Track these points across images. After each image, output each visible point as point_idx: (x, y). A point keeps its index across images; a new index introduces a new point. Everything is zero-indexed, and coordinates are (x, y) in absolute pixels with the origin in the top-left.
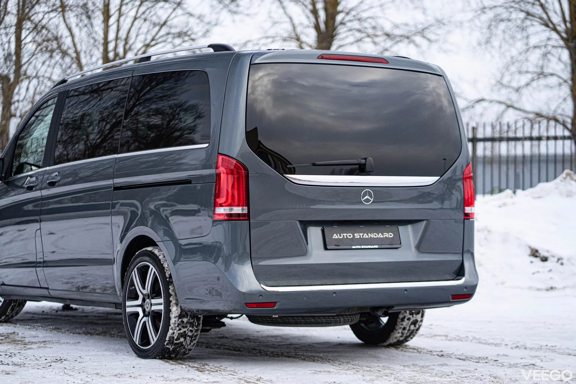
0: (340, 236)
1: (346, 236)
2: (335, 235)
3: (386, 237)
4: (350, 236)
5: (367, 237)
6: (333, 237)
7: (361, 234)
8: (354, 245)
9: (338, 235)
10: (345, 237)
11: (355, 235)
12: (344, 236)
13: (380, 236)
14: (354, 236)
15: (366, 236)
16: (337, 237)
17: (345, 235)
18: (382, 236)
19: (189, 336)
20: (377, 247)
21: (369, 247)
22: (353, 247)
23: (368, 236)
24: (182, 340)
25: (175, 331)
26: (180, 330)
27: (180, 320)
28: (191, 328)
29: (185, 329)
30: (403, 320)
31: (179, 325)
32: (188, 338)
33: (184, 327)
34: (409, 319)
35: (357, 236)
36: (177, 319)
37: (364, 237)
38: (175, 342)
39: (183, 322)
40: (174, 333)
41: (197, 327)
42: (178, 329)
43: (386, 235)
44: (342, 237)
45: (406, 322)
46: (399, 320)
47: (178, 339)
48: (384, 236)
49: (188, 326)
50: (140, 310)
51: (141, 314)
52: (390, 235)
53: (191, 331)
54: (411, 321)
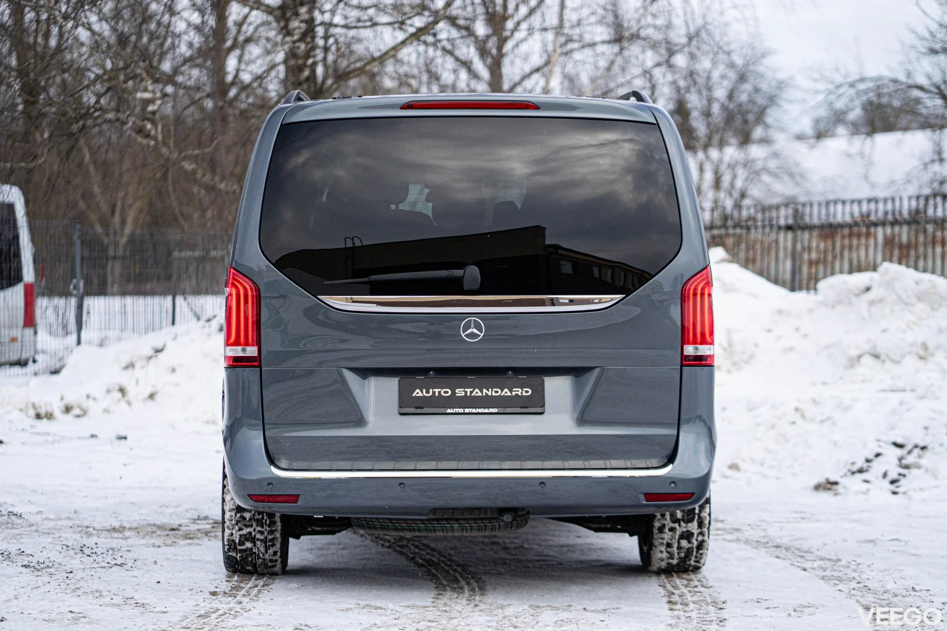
0: (428, 392)
1: (439, 392)
2: (418, 390)
3: (517, 395)
4: (447, 392)
5: (480, 394)
6: (414, 395)
7: (468, 390)
8: (450, 408)
9: (424, 390)
10: (437, 395)
11: (457, 391)
12: (434, 393)
13: (506, 392)
14: (454, 393)
15: (477, 393)
16: (421, 394)
17: (437, 390)
18: (509, 394)
19: (258, 539)
20: (495, 410)
21: (480, 410)
22: (449, 411)
23: (482, 393)
24: (249, 545)
25: (234, 532)
26: (240, 529)
27: (238, 515)
28: (259, 528)
29: (251, 530)
31: (237, 522)
32: (258, 543)
33: (247, 526)
35: (460, 392)
36: (233, 513)
37: (473, 394)
38: (239, 547)
39: (244, 518)
40: (232, 534)
41: (269, 526)
42: (237, 528)
43: (518, 391)
44: (431, 394)
47: (241, 543)
48: (514, 393)
49: (254, 524)
52: (527, 392)
53: (261, 533)
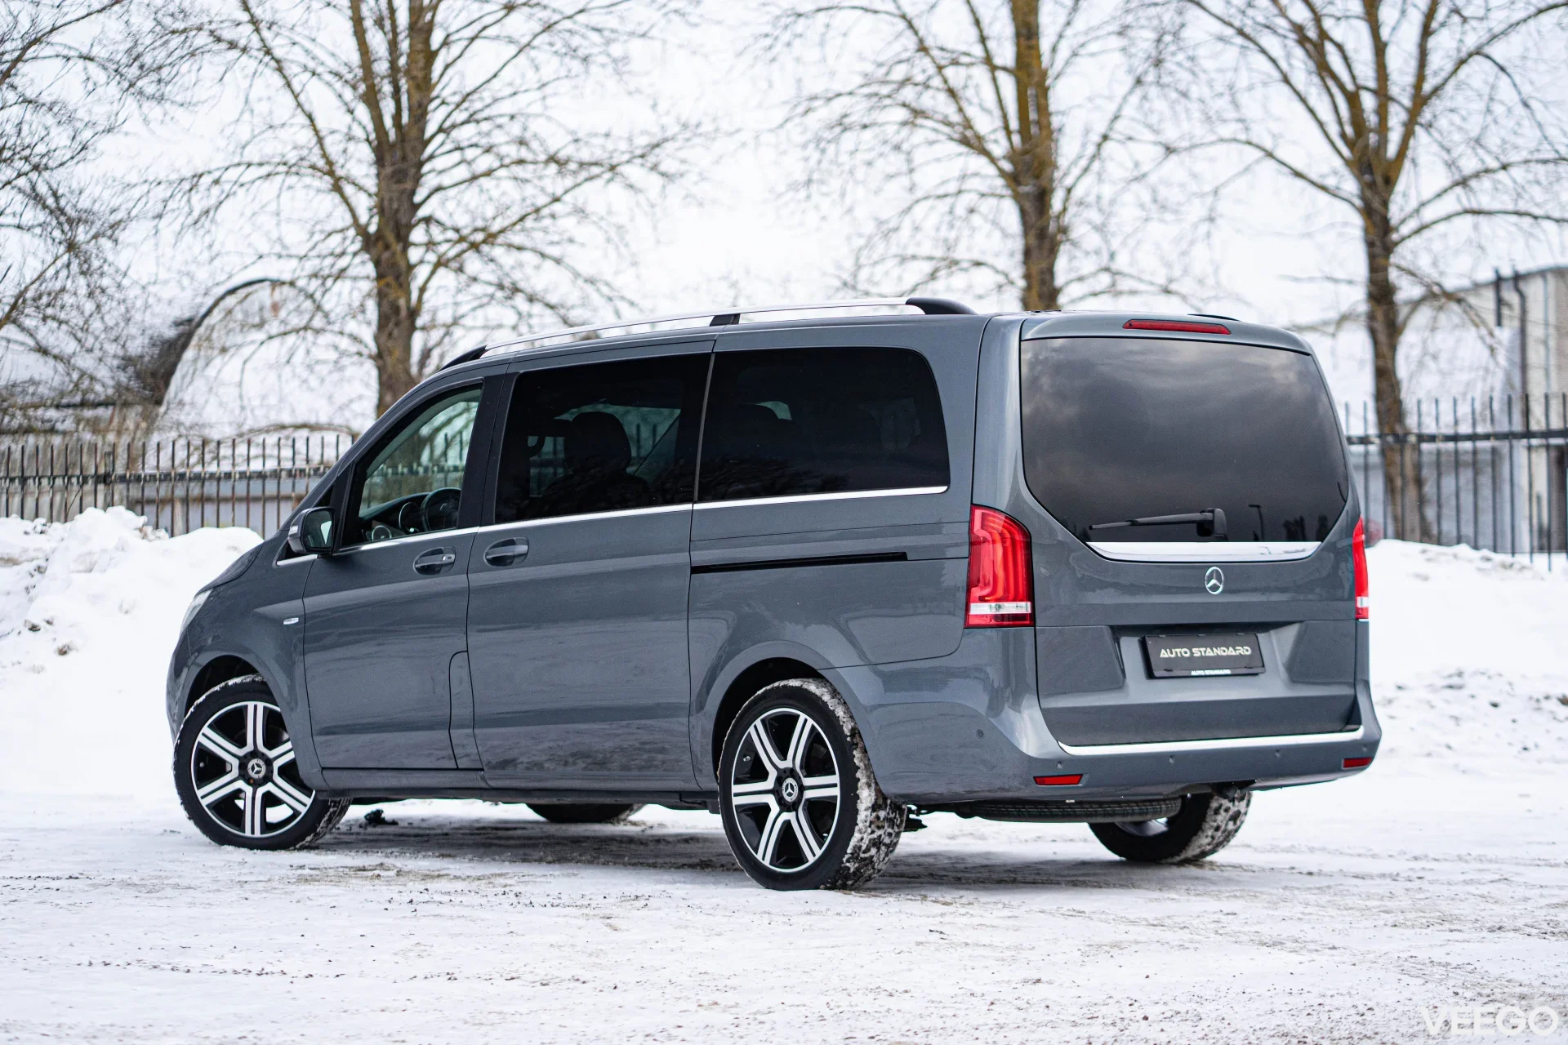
5: (1212, 654)
7: (1203, 649)
13: (1231, 652)
14: (1192, 653)
15: (1209, 653)
17: (1178, 650)
19: (885, 845)
20: (1228, 672)
22: (1194, 673)
24: (873, 851)
25: (865, 836)
26: (873, 832)
27: (874, 814)
28: (890, 830)
29: (880, 832)
30: (1217, 812)
31: (871, 823)
32: (883, 848)
33: (879, 828)
34: (1227, 810)
35: (1197, 652)
36: (869, 813)
38: (862, 855)
39: (878, 818)
40: (862, 839)
41: (898, 827)
42: (869, 830)
45: (1222, 818)
46: (1210, 812)
47: (868, 850)
49: (886, 825)
50: (771, 800)
51: (775, 808)
52: (1245, 651)
53: (890, 835)
54: (1231, 813)
